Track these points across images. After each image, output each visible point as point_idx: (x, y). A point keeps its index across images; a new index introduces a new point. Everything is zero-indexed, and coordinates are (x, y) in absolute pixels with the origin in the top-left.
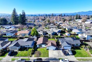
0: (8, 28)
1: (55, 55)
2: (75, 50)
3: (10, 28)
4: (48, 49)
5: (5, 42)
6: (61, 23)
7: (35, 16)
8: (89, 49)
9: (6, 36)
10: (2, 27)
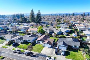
0: (25, 25)
1: (47, 52)
2: (70, 52)
3: (28, 25)
4: (44, 46)
5: (15, 36)
6: (76, 23)
7: (55, 15)
8: (86, 53)
9: (20, 32)
10: (22, 24)
